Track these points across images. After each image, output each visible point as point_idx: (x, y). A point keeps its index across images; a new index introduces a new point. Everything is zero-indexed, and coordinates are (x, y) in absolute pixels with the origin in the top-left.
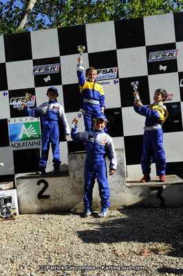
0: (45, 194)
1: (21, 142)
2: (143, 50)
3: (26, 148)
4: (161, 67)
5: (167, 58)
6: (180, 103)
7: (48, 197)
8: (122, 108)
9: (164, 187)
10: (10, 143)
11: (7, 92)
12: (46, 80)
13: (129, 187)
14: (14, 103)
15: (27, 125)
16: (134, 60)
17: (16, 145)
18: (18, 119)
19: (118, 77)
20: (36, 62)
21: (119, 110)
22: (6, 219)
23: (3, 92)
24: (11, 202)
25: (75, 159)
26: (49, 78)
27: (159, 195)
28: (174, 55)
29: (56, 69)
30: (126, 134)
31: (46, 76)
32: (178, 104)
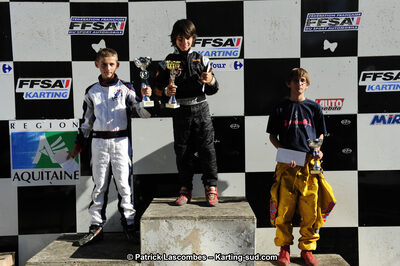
1: (37, 171)
3: (45, 183)
5: (340, 28)
6: (355, 116)
10: (13, 172)
11: (11, 64)
12: (97, 47)
14: (25, 89)
17: (26, 176)
19: (242, 56)
21: (240, 120)
25: (156, 229)
28: (354, 23)
29: (118, 28)
30: (249, 168)
31: (97, 40)
32: (353, 118)
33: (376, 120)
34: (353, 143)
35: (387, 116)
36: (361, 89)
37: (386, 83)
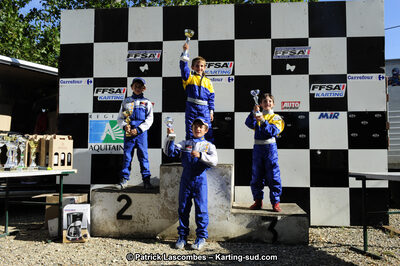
0: (126, 213)
1: (103, 145)
2: (267, 43)
3: (108, 152)
4: (288, 67)
5: (296, 56)
6: (308, 113)
7: (129, 218)
8: (236, 114)
9: (279, 218)
10: (89, 145)
11: (92, 79)
12: (143, 69)
13: (235, 215)
14: (99, 94)
15: (113, 124)
16: (255, 54)
17: (97, 148)
18: (101, 115)
19: (233, 74)
20: (132, 46)
21: (232, 115)
22: (74, 241)
23: (86, 79)
24: (81, 220)
25: (169, 172)
26: (146, 67)
27: (271, 228)
28: (306, 54)
29: (156, 57)
30: (237, 146)
31: (143, 64)
32: (306, 114)
33: (322, 116)
34: (306, 131)
35: (329, 113)
36: (312, 96)
37: (328, 92)
